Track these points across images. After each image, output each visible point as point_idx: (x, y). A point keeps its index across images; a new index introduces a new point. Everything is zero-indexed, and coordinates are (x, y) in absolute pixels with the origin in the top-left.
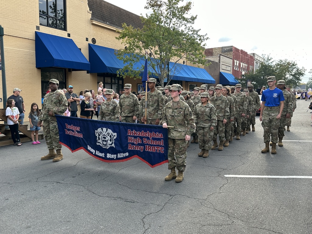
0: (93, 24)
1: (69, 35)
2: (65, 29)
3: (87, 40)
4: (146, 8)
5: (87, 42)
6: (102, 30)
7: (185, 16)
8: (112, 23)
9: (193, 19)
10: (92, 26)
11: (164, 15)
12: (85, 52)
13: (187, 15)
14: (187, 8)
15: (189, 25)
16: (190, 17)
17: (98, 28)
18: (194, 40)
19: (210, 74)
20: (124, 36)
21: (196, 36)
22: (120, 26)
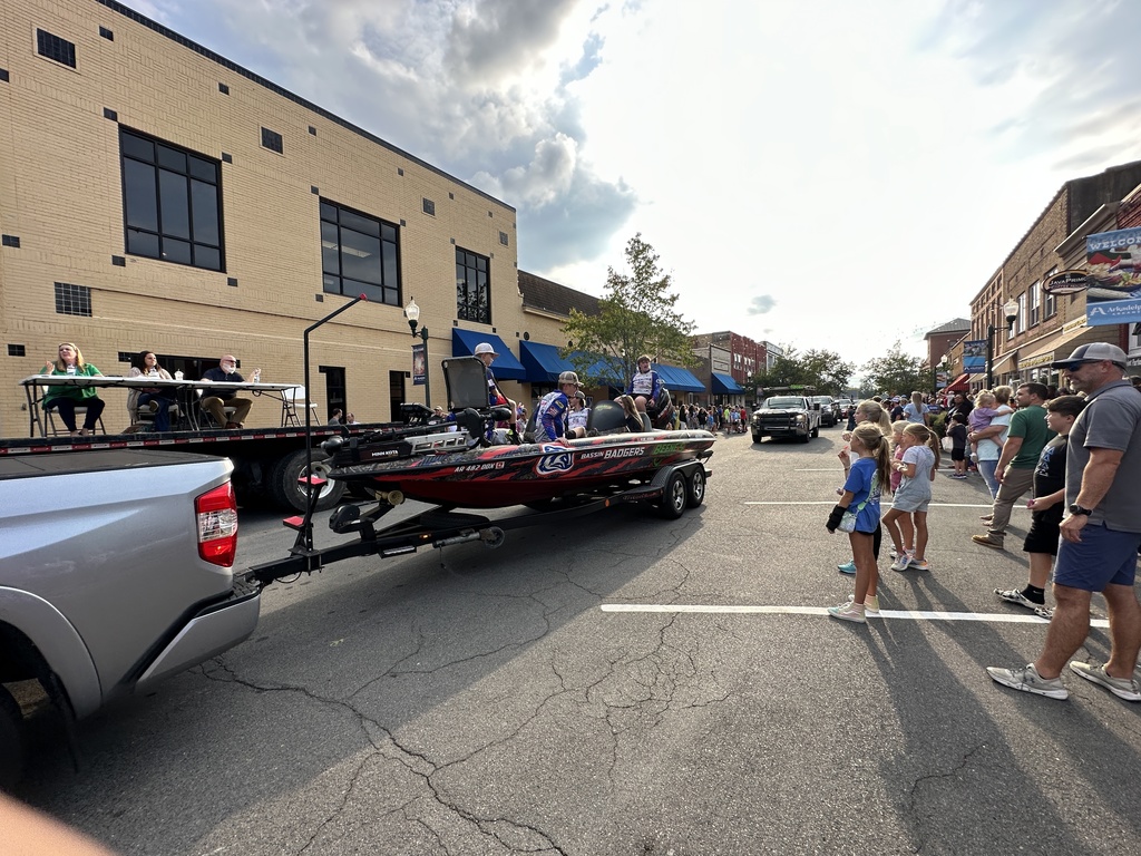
0: (526, 313)
1: (494, 330)
2: (488, 320)
3: (518, 334)
4: (606, 286)
5: (519, 339)
6: (537, 319)
7: (661, 294)
8: (551, 309)
9: (674, 299)
10: (523, 315)
11: (630, 296)
12: (516, 352)
13: (664, 294)
14: (664, 284)
15: (666, 308)
16: (668, 297)
17: (532, 318)
18: (676, 330)
19: (697, 377)
20: (573, 327)
21: (678, 324)
22: (566, 313)
